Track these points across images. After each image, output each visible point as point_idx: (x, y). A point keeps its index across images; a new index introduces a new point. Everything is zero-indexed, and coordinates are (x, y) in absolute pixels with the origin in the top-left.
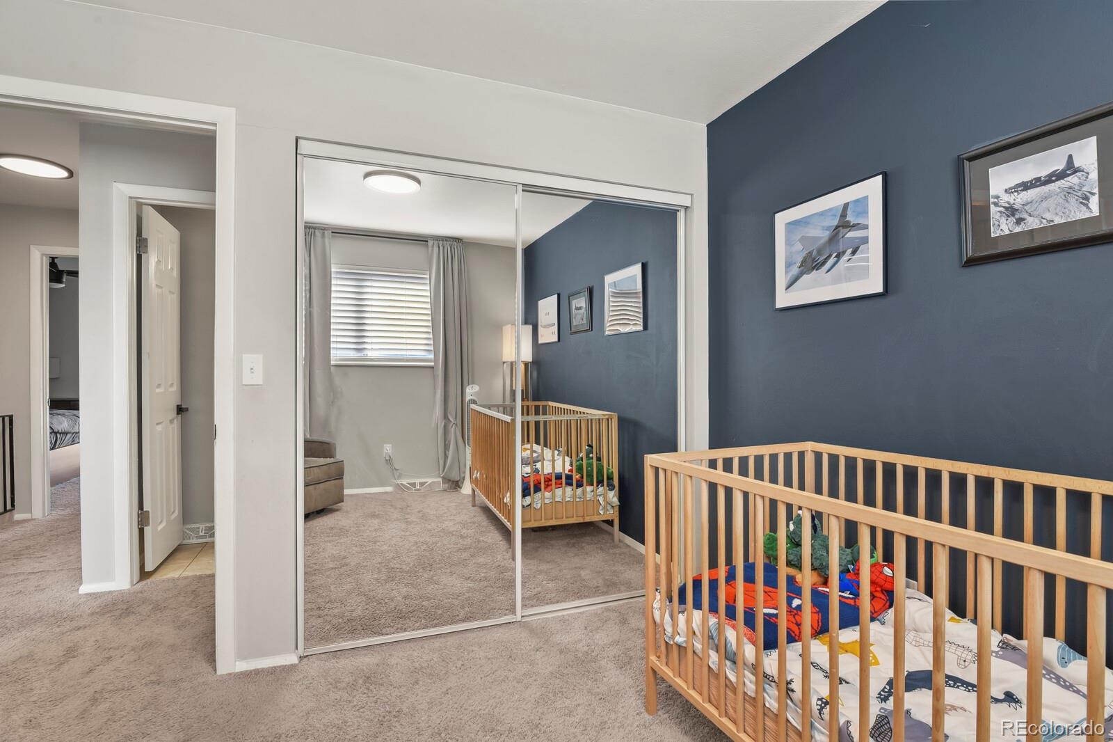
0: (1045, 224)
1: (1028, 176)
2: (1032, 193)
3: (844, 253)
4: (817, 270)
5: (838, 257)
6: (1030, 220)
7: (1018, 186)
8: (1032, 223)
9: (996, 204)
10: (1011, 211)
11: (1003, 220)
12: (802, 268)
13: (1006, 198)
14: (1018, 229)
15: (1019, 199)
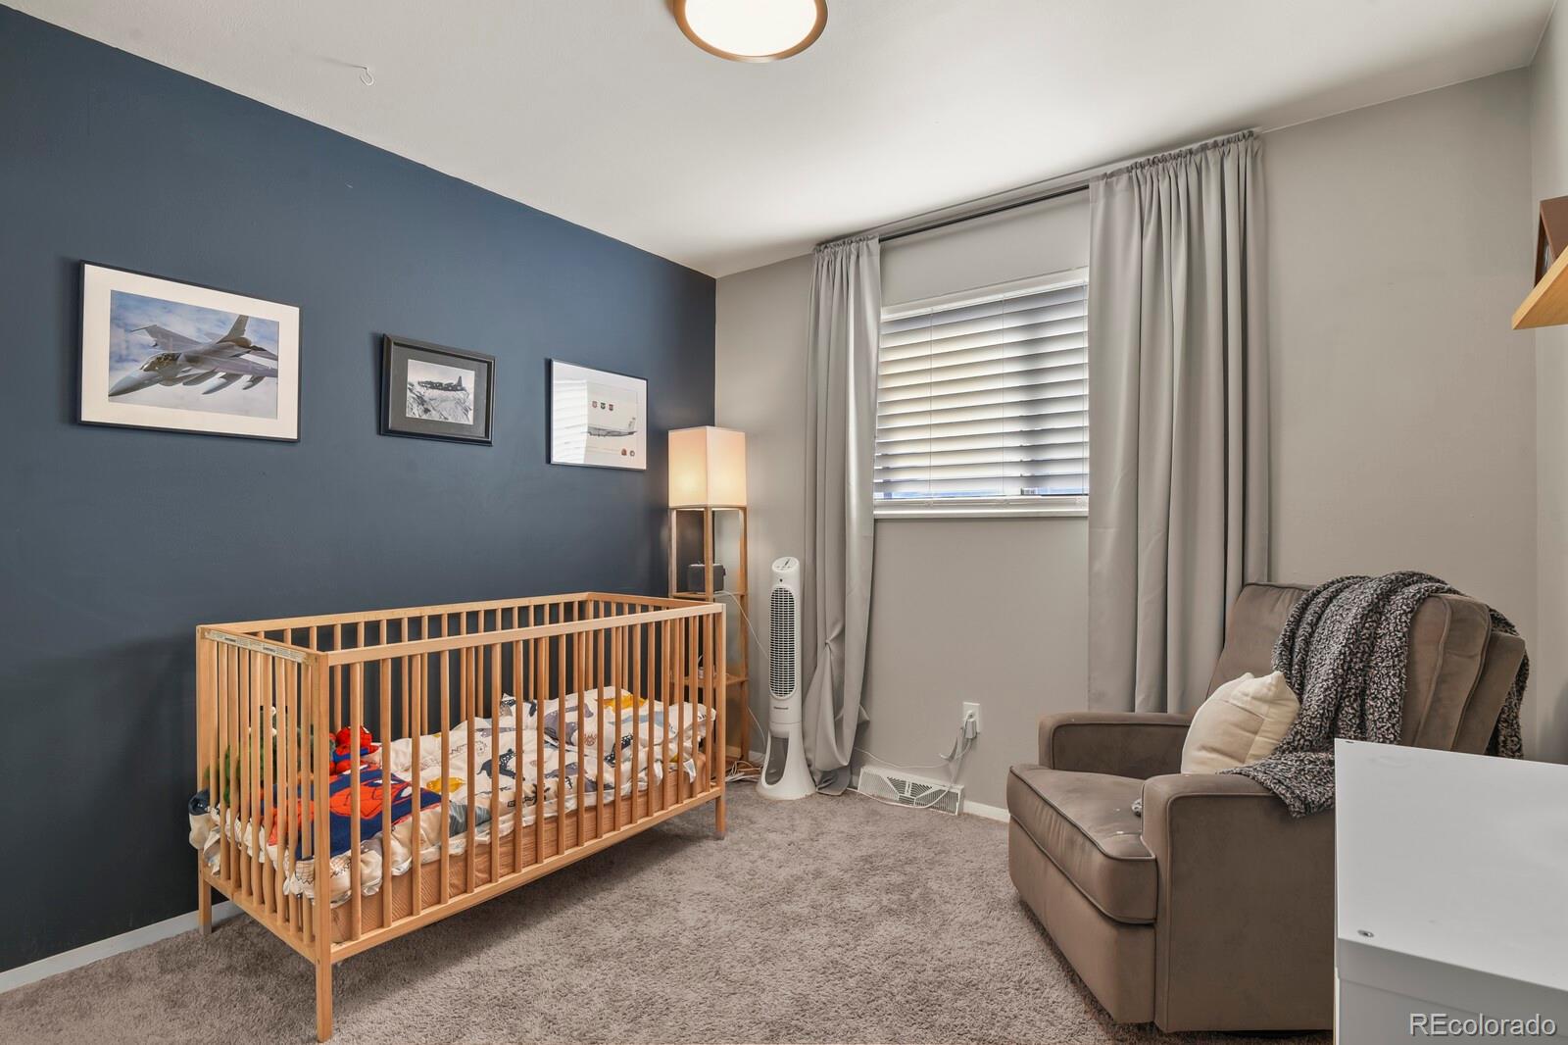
0: (442, 419)
1: (435, 380)
2: (436, 393)
3: (238, 376)
4: (184, 384)
5: (230, 378)
6: (433, 412)
7: (427, 382)
8: (434, 416)
9: (411, 391)
10: (421, 400)
11: (415, 405)
12: (151, 373)
13: (418, 389)
14: (424, 417)
15: (429, 393)
